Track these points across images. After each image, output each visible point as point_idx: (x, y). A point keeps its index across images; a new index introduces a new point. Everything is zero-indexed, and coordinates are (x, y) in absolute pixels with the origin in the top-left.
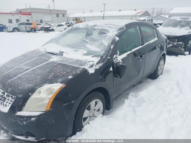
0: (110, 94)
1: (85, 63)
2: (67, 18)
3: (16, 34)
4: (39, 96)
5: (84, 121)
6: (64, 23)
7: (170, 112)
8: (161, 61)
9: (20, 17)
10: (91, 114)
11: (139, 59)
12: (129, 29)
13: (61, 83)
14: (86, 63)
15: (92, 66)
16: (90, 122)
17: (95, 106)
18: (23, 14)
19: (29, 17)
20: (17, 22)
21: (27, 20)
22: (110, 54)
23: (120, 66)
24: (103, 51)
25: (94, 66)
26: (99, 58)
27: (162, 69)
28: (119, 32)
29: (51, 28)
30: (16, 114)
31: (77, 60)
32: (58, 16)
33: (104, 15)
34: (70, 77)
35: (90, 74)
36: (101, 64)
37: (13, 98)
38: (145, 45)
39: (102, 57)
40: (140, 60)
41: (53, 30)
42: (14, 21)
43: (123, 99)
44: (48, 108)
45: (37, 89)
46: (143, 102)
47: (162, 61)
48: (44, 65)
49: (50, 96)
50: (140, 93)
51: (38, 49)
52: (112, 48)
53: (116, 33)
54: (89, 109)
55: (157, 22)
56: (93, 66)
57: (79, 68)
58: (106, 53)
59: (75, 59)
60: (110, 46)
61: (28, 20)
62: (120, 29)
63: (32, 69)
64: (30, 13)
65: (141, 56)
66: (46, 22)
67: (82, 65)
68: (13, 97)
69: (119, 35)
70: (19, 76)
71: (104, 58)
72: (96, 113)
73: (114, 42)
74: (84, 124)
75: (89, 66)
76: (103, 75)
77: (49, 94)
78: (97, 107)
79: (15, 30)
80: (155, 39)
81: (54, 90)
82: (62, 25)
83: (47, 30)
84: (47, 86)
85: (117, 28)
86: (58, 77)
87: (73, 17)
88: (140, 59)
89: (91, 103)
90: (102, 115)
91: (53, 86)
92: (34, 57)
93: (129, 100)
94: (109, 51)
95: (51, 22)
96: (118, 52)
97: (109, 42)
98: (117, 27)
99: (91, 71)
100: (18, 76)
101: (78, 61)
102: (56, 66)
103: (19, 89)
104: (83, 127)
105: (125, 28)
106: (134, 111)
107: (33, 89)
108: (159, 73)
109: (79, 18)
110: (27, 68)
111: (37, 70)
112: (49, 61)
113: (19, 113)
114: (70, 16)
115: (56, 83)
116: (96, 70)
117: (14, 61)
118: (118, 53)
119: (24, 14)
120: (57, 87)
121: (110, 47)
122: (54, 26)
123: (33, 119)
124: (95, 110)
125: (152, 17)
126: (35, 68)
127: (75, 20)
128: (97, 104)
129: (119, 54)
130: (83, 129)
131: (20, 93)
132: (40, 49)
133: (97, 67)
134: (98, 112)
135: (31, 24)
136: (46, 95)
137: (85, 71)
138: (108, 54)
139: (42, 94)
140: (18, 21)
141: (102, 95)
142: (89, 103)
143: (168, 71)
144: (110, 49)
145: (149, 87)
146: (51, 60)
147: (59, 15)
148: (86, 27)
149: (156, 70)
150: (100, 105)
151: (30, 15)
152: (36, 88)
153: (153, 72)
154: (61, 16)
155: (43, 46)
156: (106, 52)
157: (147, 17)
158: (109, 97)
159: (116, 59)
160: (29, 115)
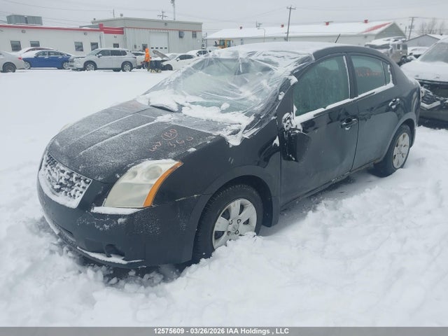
0: (273, 193)
1: (223, 126)
2: (203, 40)
3: (91, 73)
4: (134, 181)
5: (216, 239)
6: (193, 53)
7: (404, 241)
8: (402, 136)
9: (100, 37)
10: (230, 228)
11: (343, 127)
12: (322, 61)
13: (175, 159)
14: (225, 127)
15: (235, 133)
16: (228, 242)
17: (240, 213)
18: (106, 32)
19: (118, 38)
20: (92, 50)
21: (114, 44)
22: (275, 111)
23: (296, 136)
24: (262, 105)
25: (240, 132)
26: (252, 118)
27: (405, 156)
28: (299, 66)
29: (165, 64)
30: (92, 211)
31: (207, 120)
32: (181, 37)
33: (288, 33)
34: (193, 150)
35: (231, 146)
36: (255, 130)
37: (86, 183)
38: (360, 96)
39: (258, 116)
40: (347, 129)
41: (169, 68)
42: (87, 47)
43: (304, 212)
44: (149, 203)
45: (131, 167)
46: (349, 218)
47: (404, 136)
48: (144, 128)
49: (154, 182)
50: (344, 200)
51: (134, 100)
52: (281, 98)
53: (292, 68)
54: (227, 215)
55: (419, 50)
56: (237, 133)
57: (211, 135)
58: (268, 108)
59: (205, 119)
60: (276, 95)
61: (116, 45)
62: (303, 61)
63: (122, 134)
64: (122, 28)
65: (349, 121)
66: (155, 49)
67: (216, 129)
68: (87, 181)
69: (299, 73)
70: (99, 144)
71: (263, 118)
72: (242, 227)
73: (285, 86)
74: (215, 244)
75: (230, 132)
76: (263, 154)
77: (150, 178)
78: (244, 216)
79: (89, 65)
80: (388, 85)
81: (161, 170)
82: (190, 57)
83: (156, 66)
84: (148, 164)
85: (297, 59)
86: (169, 149)
87: (214, 39)
88: (346, 126)
89: (232, 205)
90: (255, 234)
91: (160, 164)
92: (126, 114)
93: (318, 214)
94: (274, 104)
95: (166, 48)
96: (294, 107)
97: (275, 86)
98: (296, 56)
99: (234, 141)
100: (96, 145)
101: (209, 122)
102: (167, 130)
103: (98, 167)
104: (213, 250)
105: (313, 59)
106: (326, 235)
107: (124, 167)
108: (395, 162)
109: (230, 41)
110: (113, 132)
111: (132, 135)
112: (156, 121)
113: (96, 210)
114: (208, 37)
115: (165, 158)
116: (244, 141)
117: (89, 120)
118: (295, 109)
119: (108, 31)
120: (166, 165)
121: (278, 97)
122: (171, 58)
123: (120, 220)
124: (240, 220)
125: (404, 39)
126: (127, 132)
127: (219, 45)
128: (243, 210)
129: (296, 112)
130: (213, 254)
131: (100, 174)
132: (137, 100)
133: (247, 136)
134: (246, 226)
135: (124, 53)
136: (144, 178)
137: (222, 142)
138: (272, 111)
139: (138, 177)
140: (95, 46)
141: (254, 192)
142: (227, 205)
143: (420, 162)
144: (277, 99)
145: (367, 190)
146: (160, 119)
147: (185, 33)
148: (234, 57)
149: (389, 156)
150: (251, 212)
151: (122, 33)
152: (128, 166)
153: (379, 159)
154: (188, 35)
155: (145, 94)
156: (268, 105)
157: (392, 39)
158: (271, 199)
159: (288, 121)
160: (114, 213)
